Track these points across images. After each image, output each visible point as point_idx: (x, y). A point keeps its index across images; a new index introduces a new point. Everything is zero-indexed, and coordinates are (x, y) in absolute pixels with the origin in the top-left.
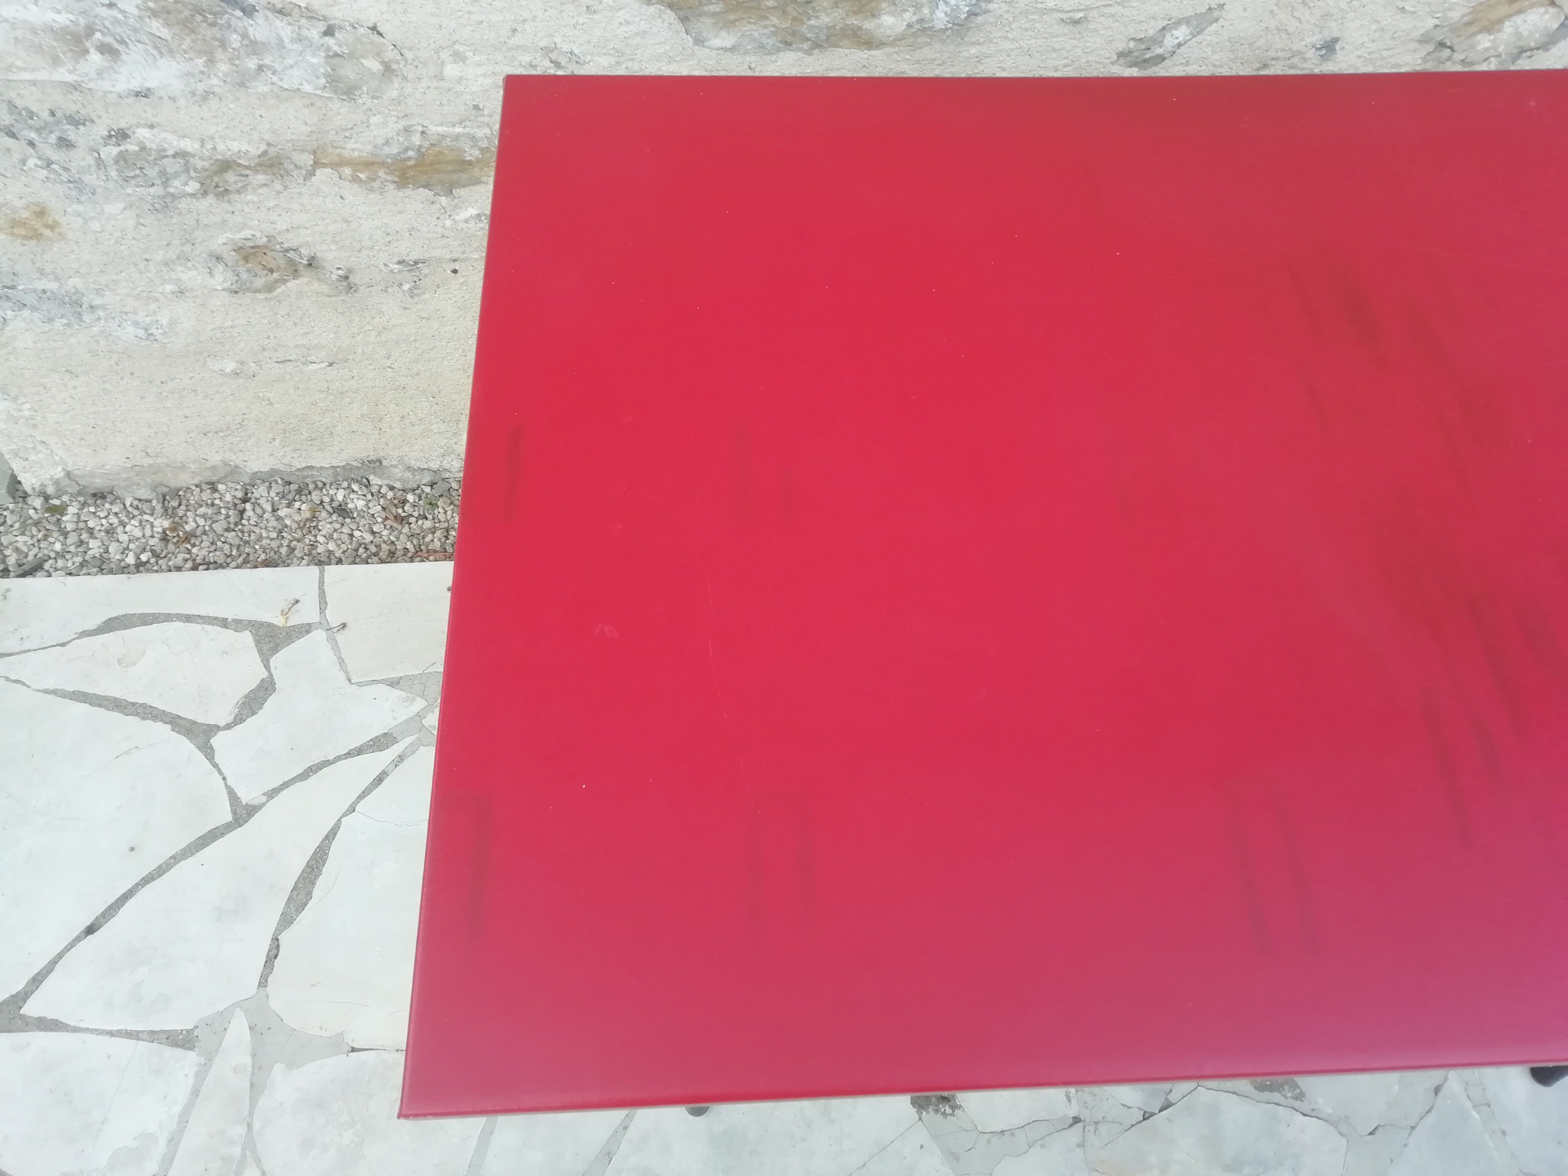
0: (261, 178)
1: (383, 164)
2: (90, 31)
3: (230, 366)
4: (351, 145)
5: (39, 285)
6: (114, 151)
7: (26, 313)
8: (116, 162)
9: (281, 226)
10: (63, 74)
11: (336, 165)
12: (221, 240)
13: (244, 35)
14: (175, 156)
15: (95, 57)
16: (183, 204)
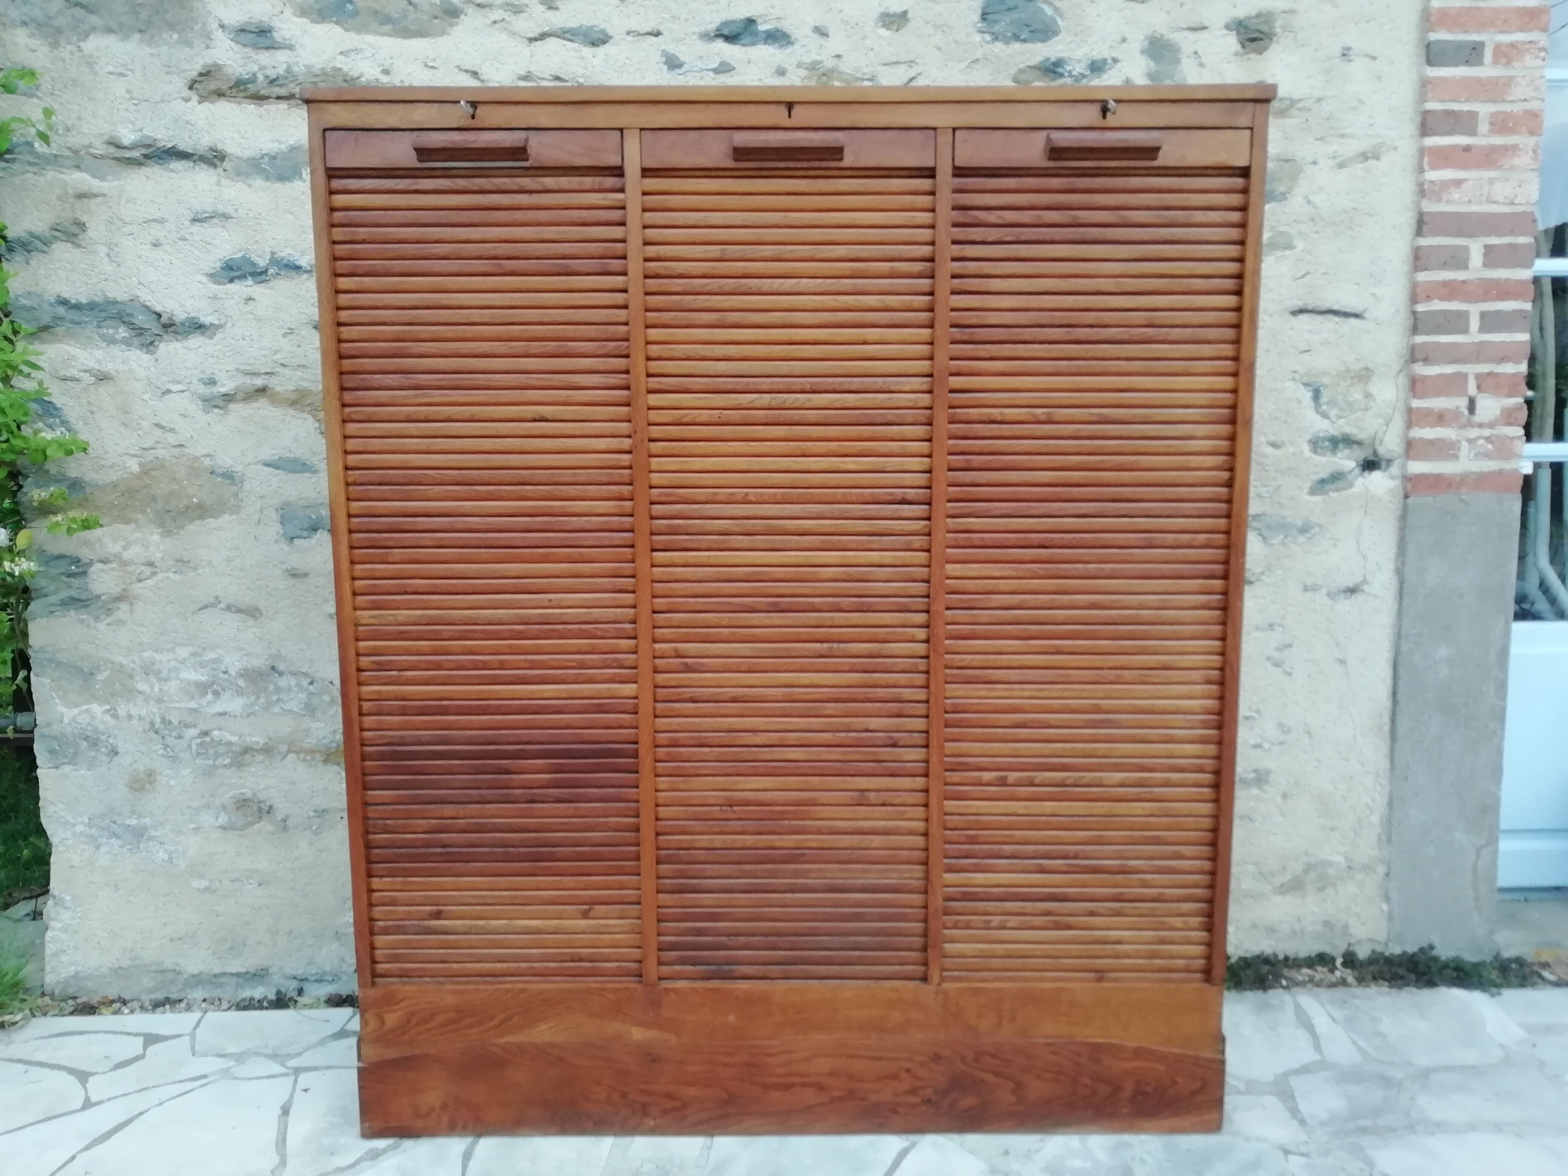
0: (260, 758)
1: (319, 751)
2: (213, 683)
3: (204, 883)
4: (307, 740)
5: (128, 822)
6: (199, 741)
7: (113, 840)
8: (198, 745)
9: (262, 786)
10: (193, 705)
11: (297, 752)
12: (231, 794)
13: (276, 685)
14: (226, 744)
15: (210, 696)
16: (219, 772)
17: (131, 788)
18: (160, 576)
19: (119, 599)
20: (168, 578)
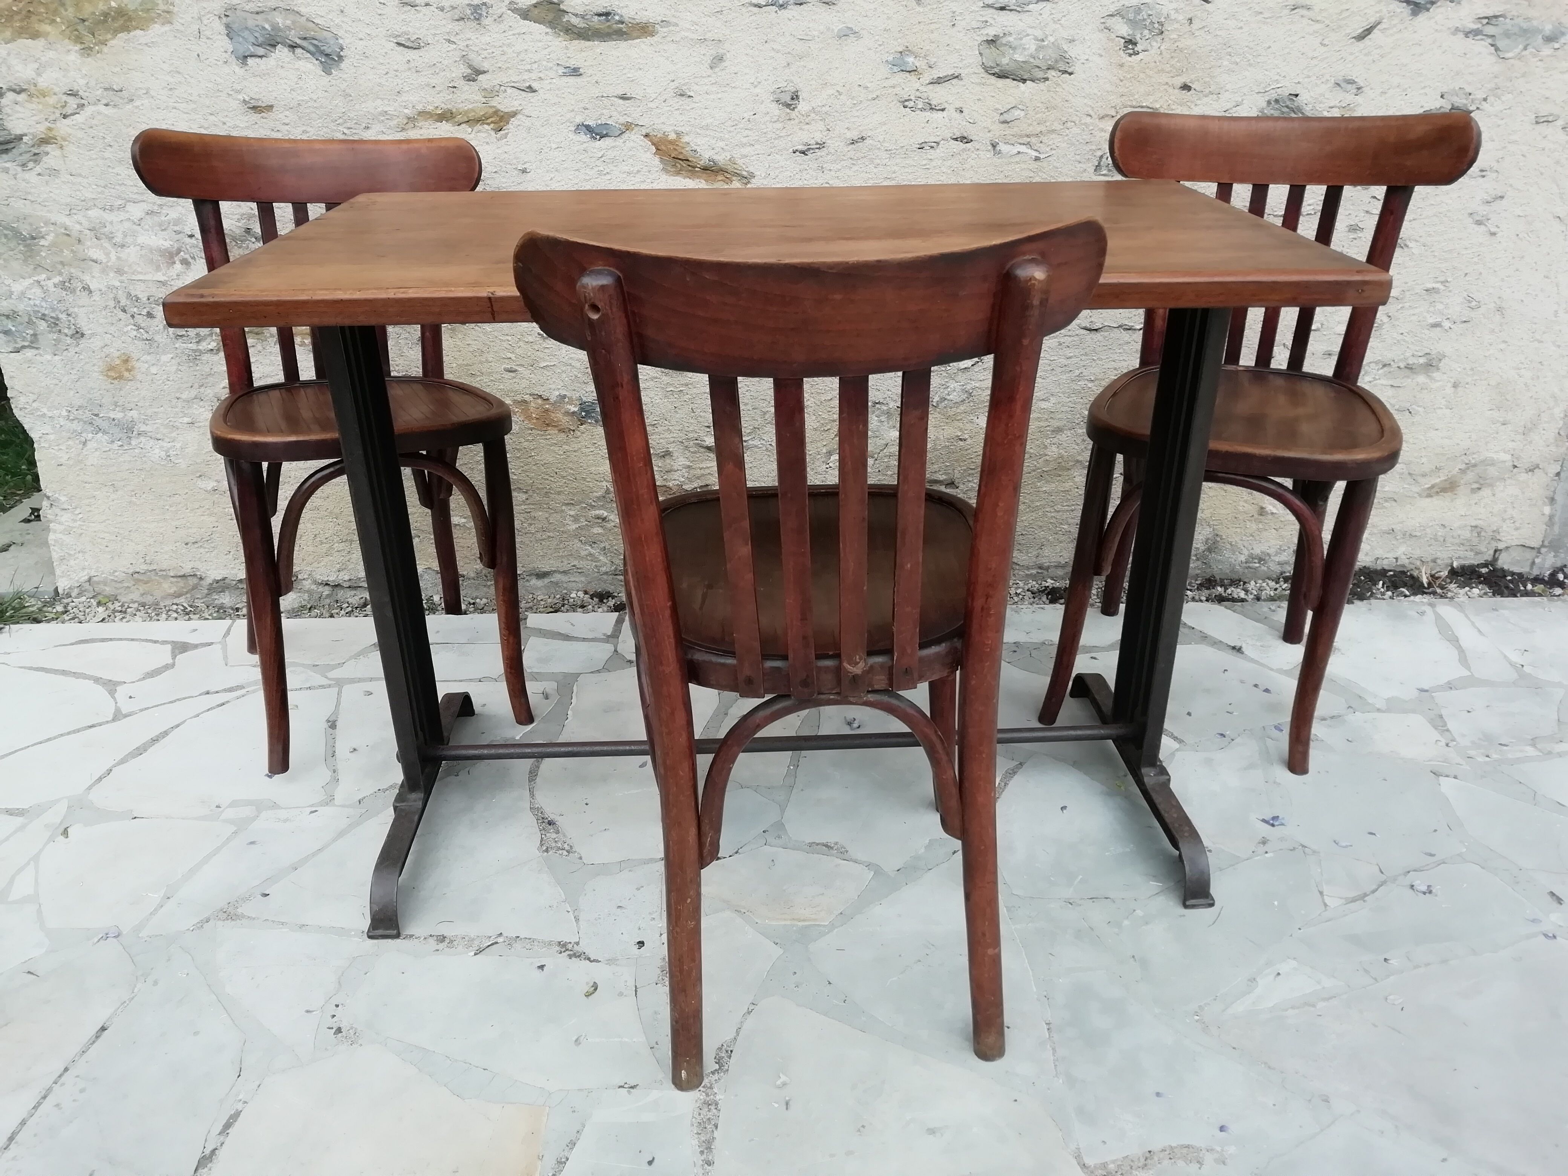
5: (112, 415)
7: (100, 434)
10: (160, 277)
17: (107, 376)
18: (89, 110)
19: (44, 141)
20: (99, 113)
